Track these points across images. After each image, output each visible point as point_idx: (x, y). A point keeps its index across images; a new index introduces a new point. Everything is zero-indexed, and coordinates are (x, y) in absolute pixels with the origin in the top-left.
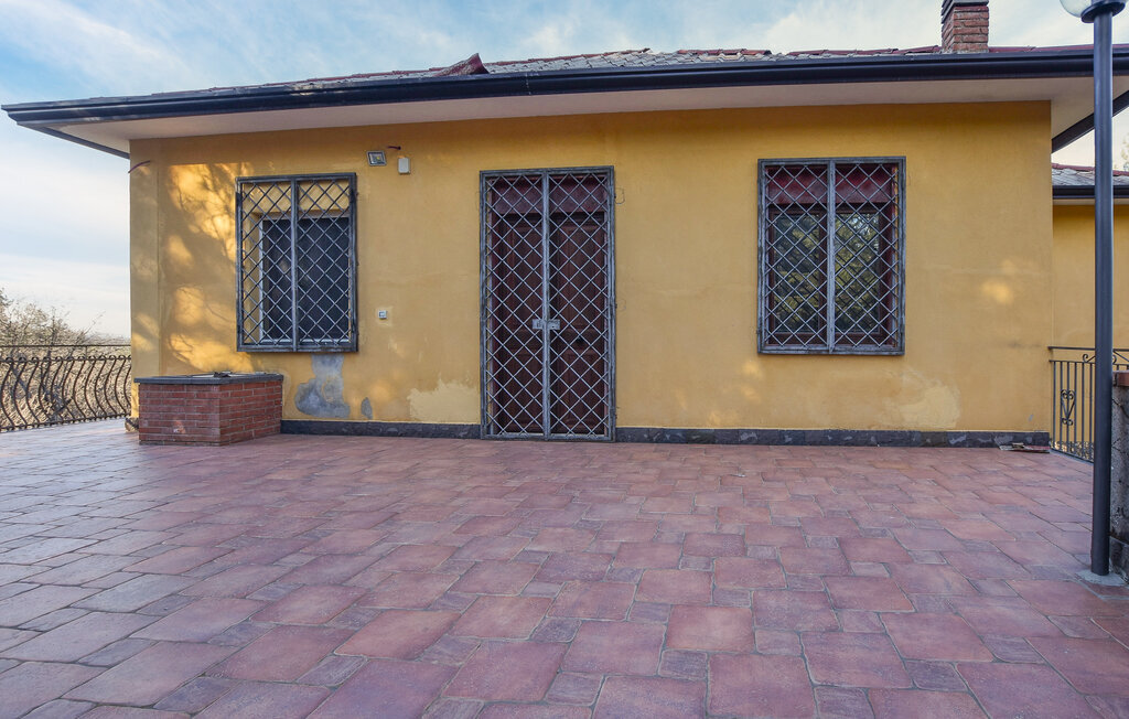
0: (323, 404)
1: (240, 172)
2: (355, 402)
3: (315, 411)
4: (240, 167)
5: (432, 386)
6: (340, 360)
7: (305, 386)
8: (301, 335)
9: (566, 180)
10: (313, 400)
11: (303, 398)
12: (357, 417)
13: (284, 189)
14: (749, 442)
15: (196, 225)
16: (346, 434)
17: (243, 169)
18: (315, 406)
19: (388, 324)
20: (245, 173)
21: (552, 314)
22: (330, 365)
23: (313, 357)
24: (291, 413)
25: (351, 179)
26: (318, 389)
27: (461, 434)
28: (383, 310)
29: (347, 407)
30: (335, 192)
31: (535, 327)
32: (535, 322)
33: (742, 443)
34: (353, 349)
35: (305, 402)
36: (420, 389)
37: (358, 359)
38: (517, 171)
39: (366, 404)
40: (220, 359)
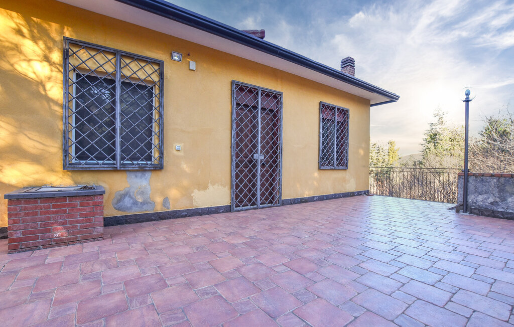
0: (135, 203)
1: (62, 33)
2: (159, 200)
3: (129, 209)
4: (63, 28)
5: (205, 188)
6: (148, 175)
7: (121, 193)
8: (122, 159)
9: (267, 94)
10: (127, 202)
11: (119, 201)
12: (159, 209)
13: (110, 57)
14: (317, 200)
15: (9, 62)
16: (154, 220)
17: (65, 30)
18: (129, 205)
19: (181, 154)
20: (67, 34)
21: (261, 152)
22: (141, 177)
23: (128, 173)
24: (111, 211)
25: (160, 64)
26: (131, 194)
27: (221, 211)
28: (178, 145)
29: (153, 204)
30: (149, 69)
31: (255, 158)
32: (255, 155)
33: (315, 201)
34: (159, 168)
35: (121, 203)
36: (199, 190)
37: (161, 174)
38: (248, 84)
39: (166, 201)
40: (36, 176)
